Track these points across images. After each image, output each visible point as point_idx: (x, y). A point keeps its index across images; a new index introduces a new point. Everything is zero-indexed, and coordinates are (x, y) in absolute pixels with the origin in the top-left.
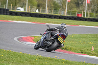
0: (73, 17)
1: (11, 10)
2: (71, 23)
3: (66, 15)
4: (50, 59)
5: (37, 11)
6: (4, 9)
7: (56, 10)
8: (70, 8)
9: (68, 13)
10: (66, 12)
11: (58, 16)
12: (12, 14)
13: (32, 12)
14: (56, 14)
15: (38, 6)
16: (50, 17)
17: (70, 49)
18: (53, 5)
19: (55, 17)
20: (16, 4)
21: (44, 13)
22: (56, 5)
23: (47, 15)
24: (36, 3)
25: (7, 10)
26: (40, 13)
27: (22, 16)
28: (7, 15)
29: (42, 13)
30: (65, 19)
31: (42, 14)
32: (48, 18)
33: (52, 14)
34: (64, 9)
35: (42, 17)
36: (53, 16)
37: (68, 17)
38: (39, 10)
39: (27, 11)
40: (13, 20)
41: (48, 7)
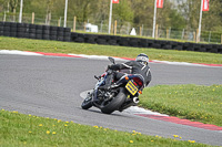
0: (214, 46)
1: (74, 30)
2: (210, 59)
3: (198, 41)
4: (162, 142)
5: (133, 33)
6: (58, 29)
7: (175, 29)
8: (208, 25)
9: (204, 37)
10: (199, 34)
11: (179, 44)
12: (76, 38)
13: (121, 35)
14: (177, 40)
15: (136, 21)
16: (162, 45)
17: (209, 119)
18: (168, 19)
19: (175, 46)
20: (85, 16)
21: (148, 37)
22: (177, 18)
23: (156, 41)
24: (131, 13)
25: (66, 30)
26: (141, 36)
27: (98, 43)
28: (64, 40)
29: (144, 37)
30: (196, 50)
31: (145, 40)
32: (157, 48)
33: (168, 39)
34: (194, 28)
35: (144, 47)
36: (168, 43)
37: (203, 46)
38: (137, 31)
39: (109, 33)
40: (78, 52)
41: (158, 22)
